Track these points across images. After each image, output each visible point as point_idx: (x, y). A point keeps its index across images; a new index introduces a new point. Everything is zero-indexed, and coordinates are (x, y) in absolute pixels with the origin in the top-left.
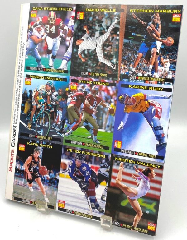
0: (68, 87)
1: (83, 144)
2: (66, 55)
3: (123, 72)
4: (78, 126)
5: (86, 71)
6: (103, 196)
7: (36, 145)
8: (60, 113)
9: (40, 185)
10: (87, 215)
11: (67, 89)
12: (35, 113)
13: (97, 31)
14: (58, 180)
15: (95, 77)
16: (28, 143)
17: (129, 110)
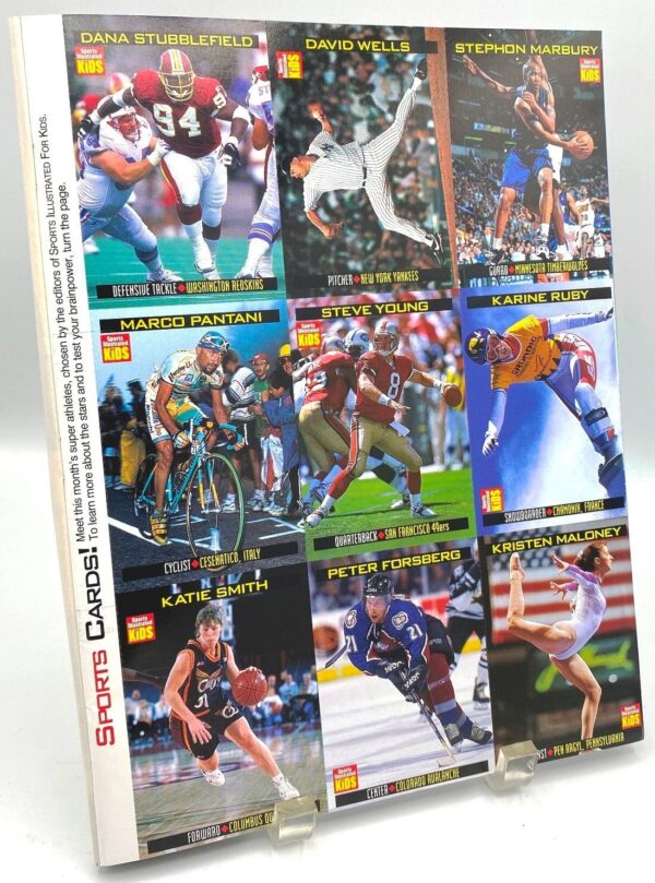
0: (287, 341)
1: (381, 535)
2: (258, 219)
3: (467, 257)
4: (350, 477)
5: (344, 270)
6: (479, 686)
7: (202, 596)
8: (273, 447)
9: (249, 746)
10: (440, 776)
11: (286, 351)
12: (173, 469)
13: (359, 119)
14: (314, 700)
15: (378, 287)
16: (165, 602)
17: (506, 380)
